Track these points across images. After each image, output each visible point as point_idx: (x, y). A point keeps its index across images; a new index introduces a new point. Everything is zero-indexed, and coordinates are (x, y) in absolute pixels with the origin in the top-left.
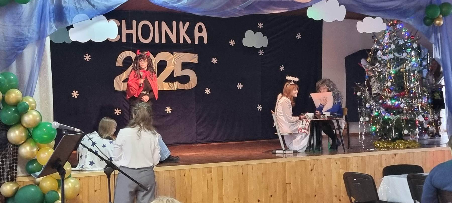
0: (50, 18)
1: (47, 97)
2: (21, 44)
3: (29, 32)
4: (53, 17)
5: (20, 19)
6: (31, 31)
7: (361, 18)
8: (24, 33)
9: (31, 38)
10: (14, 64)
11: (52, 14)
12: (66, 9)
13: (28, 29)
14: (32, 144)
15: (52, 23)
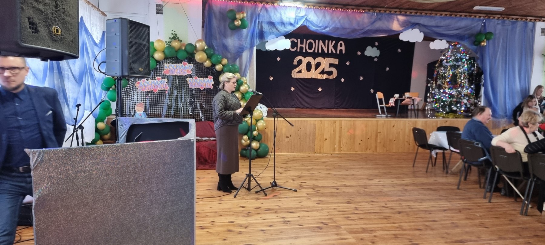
0: (257, 37)
1: (253, 78)
2: (241, 50)
3: (245, 44)
5: (242, 37)
6: (247, 43)
7: (433, 40)
8: (243, 45)
9: (246, 47)
10: (238, 60)
11: (257, 34)
12: (265, 32)
13: (245, 43)
14: (244, 101)
15: (258, 39)
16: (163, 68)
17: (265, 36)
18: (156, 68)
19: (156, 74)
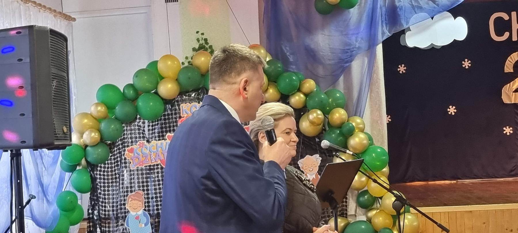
0: (382, 22)
2: (348, 56)
3: (356, 41)
4: (386, 20)
5: (347, 26)
6: (359, 39)
8: (352, 43)
9: (359, 48)
10: (342, 78)
11: (384, 17)
12: (400, 9)
13: (356, 37)
15: (385, 27)
16: (180, 113)
17: (402, 17)
18: (165, 115)
19: (166, 128)
